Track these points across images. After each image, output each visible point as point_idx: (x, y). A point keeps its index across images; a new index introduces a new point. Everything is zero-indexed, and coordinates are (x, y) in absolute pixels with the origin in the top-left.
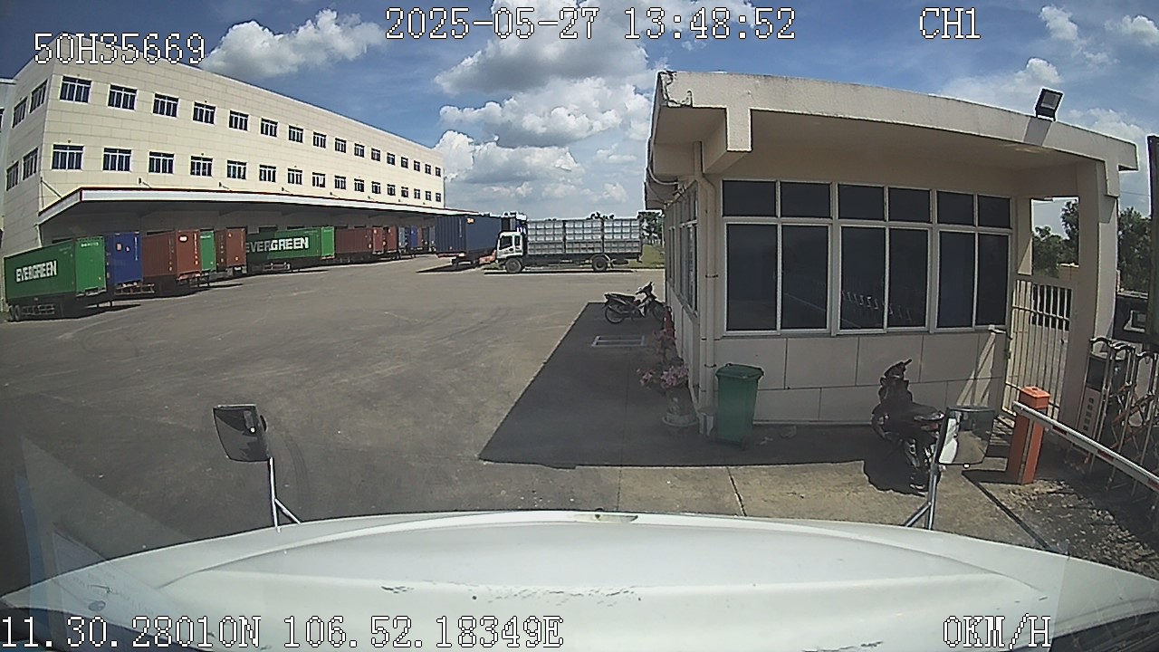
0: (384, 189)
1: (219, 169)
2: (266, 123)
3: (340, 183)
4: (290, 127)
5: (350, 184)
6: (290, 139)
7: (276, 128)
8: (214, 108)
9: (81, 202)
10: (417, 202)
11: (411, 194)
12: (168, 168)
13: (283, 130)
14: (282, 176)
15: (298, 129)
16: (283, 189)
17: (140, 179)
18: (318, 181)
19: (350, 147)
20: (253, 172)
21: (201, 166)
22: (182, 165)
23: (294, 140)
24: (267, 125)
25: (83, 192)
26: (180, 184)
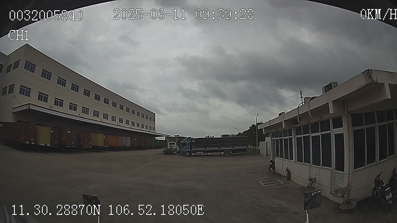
0: (136, 125)
1: (79, 109)
2: (96, 95)
3: (121, 121)
4: (105, 98)
5: (124, 122)
6: (104, 103)
7: (100, 98)
8: (78, 87)
9: (29, 109)
10: (146, 130)
11: (145, 127)
12: (61, 105)
13: (102, 99)
14: (101, 116)
15: (107, 99)
16: (101, 120)
17: (51, 107)
18: (114, 119)
19: (125, 108)
20: (91, 112)
21: (73, 107)
22: (66, 105)
23: (106, 103)
24: (97, 96)
25: (30, 105)
26: (64, 112)
